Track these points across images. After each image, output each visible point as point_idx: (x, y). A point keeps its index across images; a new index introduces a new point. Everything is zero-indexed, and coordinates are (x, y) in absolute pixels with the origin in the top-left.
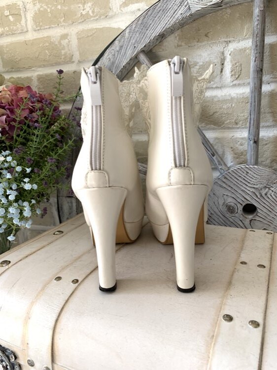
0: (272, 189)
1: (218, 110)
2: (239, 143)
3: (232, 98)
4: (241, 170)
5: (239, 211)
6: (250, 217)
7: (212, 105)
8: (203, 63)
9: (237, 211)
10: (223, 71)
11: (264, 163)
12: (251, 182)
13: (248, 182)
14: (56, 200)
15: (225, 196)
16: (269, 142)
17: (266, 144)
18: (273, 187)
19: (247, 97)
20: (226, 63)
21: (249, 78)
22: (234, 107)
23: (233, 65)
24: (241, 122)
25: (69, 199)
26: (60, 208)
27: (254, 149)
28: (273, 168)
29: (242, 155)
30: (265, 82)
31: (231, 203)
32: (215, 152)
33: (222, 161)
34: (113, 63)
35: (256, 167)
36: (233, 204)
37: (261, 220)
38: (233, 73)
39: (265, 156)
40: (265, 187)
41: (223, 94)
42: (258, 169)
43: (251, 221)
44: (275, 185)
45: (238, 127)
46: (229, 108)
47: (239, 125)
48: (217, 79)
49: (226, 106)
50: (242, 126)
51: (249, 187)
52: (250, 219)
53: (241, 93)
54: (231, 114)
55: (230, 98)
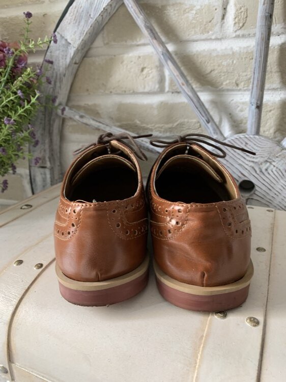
0: (273, 163)
1: (216, 67)
2: (239, 109)
3: (233, 53)
4: (239, 140)
6: (247, 195)
7: (210, 60)
8: (201, 6)
10: (226, 18)
11: (267, 133)
13: (247, 155)
14: (28, 171)
16: (274, 109)
17: (271, 111)
18: (274, 161)
19: (252, 52)
20: (229, 8)
21: (256, 27)
22: (235, 64)
23: (237, 10)
24: (243, 83)
25: (42, 170)
26: (33, 180)
27: (256, 115)
28: (277, 139)
29: (241, 123)
30: (274, 33)
32: (210, 119)
33: (218, 128)
34: (91, 4)
35: (257, 137)
37: (258, 198)
38: (237, 19)
39: (268, 124)
40: (266, 161)
41: (224, 48)
42: (260, 140)
43: (247, 200)
44: (277, 159)
45: (239, 88)
46: (229, 65)
47: (240, 87)
48: (217, 28)
49: (225, 63)
50: (244, 88)
51: (247, 160)
52: (247, 198)
53: (246, 46)
54: (232, 73)
55: (231, 53)
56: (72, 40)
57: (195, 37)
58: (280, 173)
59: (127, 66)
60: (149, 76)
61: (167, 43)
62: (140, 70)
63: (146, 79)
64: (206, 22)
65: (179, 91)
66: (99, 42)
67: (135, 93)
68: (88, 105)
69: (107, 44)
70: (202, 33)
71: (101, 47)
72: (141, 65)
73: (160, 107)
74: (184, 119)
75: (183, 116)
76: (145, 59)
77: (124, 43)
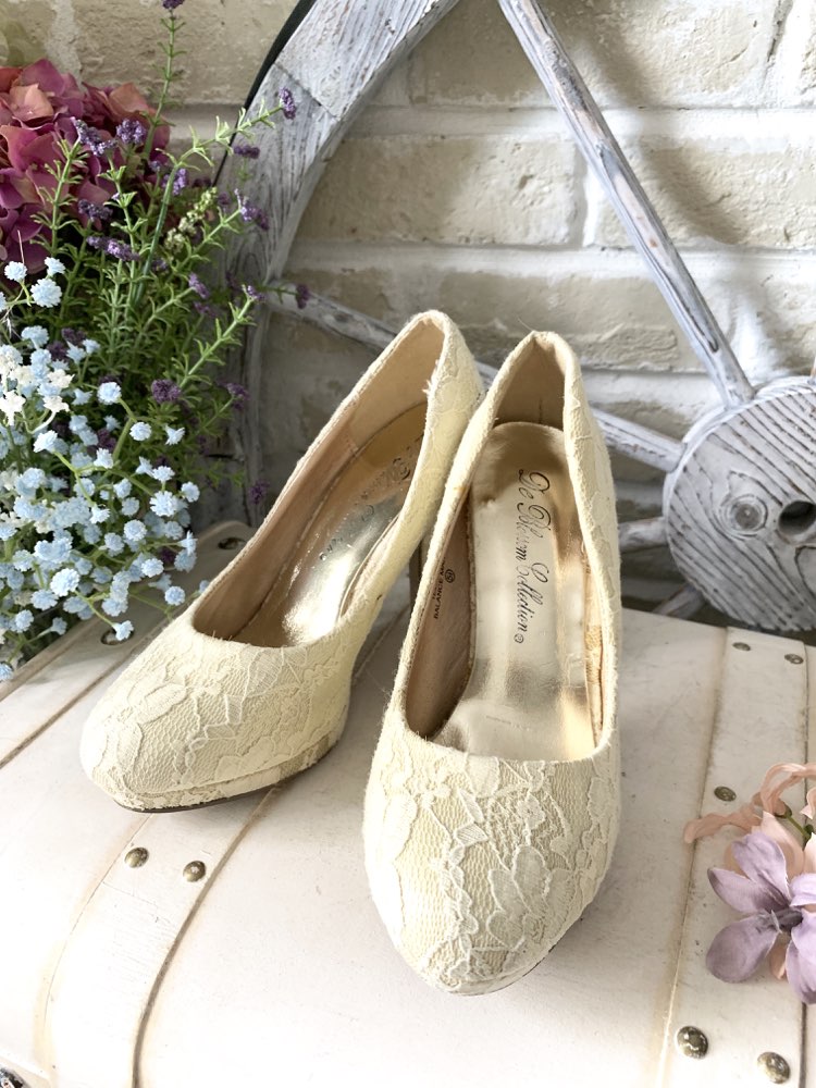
1: (736, 188)
2: (786, 300)
3: (789, 151)
4: (796, 402)
5: (770, 521)
6: (800, 538)
7: (721, 169)
9: (762, 521)
10: (780, 49)
15: (735, 478)
20: (791, 22)
22: (791, 181)
24: (803, 234)
31: (750, 499)
32: (719, 338)
33: (735, 370)
36: (753, 502)
38: (811, 57)
43: (799, 551)
45: (789, 247)
46: (773, 183)
47: (796, 242)
48: (752, 78)
49: (765, 176)
50: (805, 245)
52: (798, 546)
54: (779, 204)
55: (783, 151)
56: (323, 94)
57: (684, 99)
59: (478, 168)
60: (541, 202)
61: (606, 108)
62: (516, 184)
63: (531, 209)
64: (725, 58)
65: (623, 245)
66: (396, 94)
67: (494, 245)
68: (352, 271)
69: (422, 99)
70: (708, 88)
71: (401, 107)
72: (520, 168)
73: (568, 286)
74: (634, 321)
75: (630, 314)
76: (535, 152)
77: (473, 101)
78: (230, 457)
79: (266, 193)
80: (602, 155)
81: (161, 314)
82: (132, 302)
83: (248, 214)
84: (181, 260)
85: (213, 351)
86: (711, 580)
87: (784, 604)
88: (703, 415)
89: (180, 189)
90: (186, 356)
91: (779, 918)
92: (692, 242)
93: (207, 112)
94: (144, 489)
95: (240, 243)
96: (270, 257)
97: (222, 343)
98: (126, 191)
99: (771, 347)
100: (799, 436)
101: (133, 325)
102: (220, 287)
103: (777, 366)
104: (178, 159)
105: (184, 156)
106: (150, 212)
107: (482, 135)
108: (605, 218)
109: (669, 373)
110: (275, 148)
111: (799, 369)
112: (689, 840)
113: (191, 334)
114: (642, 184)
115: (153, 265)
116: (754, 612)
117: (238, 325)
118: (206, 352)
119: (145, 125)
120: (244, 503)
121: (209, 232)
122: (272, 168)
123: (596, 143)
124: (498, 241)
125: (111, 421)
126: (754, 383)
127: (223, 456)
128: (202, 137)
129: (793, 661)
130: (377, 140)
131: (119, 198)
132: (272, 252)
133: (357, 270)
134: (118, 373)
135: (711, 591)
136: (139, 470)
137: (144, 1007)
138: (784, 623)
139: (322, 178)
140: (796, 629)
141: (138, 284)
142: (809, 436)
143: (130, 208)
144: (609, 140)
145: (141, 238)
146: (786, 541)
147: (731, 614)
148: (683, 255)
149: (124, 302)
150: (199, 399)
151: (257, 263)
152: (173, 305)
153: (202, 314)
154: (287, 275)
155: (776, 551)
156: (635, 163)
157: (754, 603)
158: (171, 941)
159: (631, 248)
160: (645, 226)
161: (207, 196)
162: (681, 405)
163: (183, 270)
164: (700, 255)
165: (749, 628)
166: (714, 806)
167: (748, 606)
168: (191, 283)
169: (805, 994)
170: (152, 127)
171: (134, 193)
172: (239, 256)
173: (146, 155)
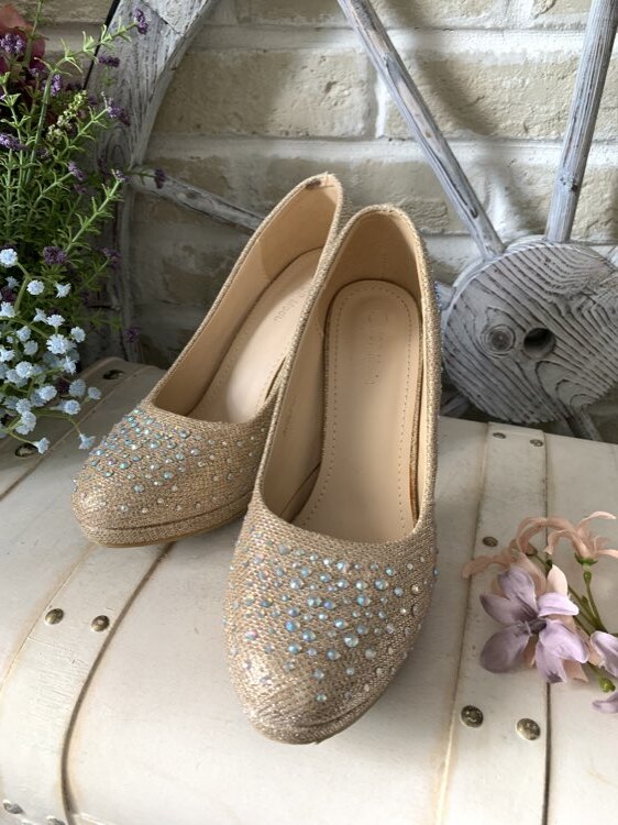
0: (594, 298)
1: (489, 92)
2: (526, 179)
3: (526, 63)
4: (534, 254)
5: (517, 343)
6: (537, 355)
7: (477, 76)
9: (511, 344)
12: (553, 283)
13: (547, 283)
15: (491, 312)
16: (593, 181)
18: (595, 294)
22: (528, 87)
24: (537, 128)
27: (568, 203)
29: (528, 208)
31: (502, 327)
32: (479, 208)
35: (568, 247)
36: (504, 330)
37: (559, 361)
40: (581, 294)
41: (508, 52)
42: (574, 254)
43: (538, 364)
44: (602, 289)
45: (527, 138)
46: (515, 88)
47: (533, 133)
48: (499, 6)
49: (509, 82)
50: (538, 136)
51: (546, 292)
52: (537, 361)
53: (553, 51)
54: (519, 104)
55: (522, 62)
56: (168, 14)
57: (449, 21)
58: (603, 315)
59: (293, 77)
60: (342, 103)
61: (390, 28)
62: (323, 89)
63: (338, 107)
65: (405, 137)
66: (226, 16)
67: (308, 137)
68: (198, 158)
69: (248, 20)
70: (466, 13)
71: (231, 26)
72: (325, 76)
73: (365, 169)
74: (415, 195)
75: (412, 190)
76: (336, 63)
77: (287, 22)
78: (108, 308)
79: (126, 96)
80: (388, 66)
81: (46, 194)
82: (23, 184)
83: (113, 112)
84: (61, 150)
85: (92, 223)
86: (475, 389)
87: (528, 403)
88: (467, 266)
89: (56, 92)
90: (69, 228)
91: (530, 625)
92: (457, 134)
93: (74, 28)
94: (41, 333)
95: (108, 137)
96: (133, 147)
97: (97, 216)
98: (11, 93)
99: (515, 214)
100: (536, 279)
101: (25, 203)
102: (94, 172)
103: (521, 227)
104: (53, 67)
105: (58, 64)
106: (33, 110)
107: (295, 49)
108: (391, 116)
109: (442, 235)
110: (132, 57)
111: (535, 230)
112: (466, 576)
113: (72, 210)
114: (419, 88)
115: (38, 155)
116: (506, 411)
117: (110, 202)
118: (85, 224)
119: (25, 40)
120: (121, 344)
121: (82, 127)
122: (131, 76)
123: (383, 55)
124: (310, 134)
125: (11, 281)
126: (504, 241)
127: (104, 307)
128: (72, 50)
129: (536, 445)
130: (214, 53)
131: (6, 98)
132: (134, 144)
133: (202, 158)
134: (15, 243)
135: (475, 397)
136: (35, 319)
137: (67, 726)
138: (528, 418)
139: (171, 84)
140: (537, 421)
141: (27, 170)
142: (543, 279)
143: (15, 106)
144: (392, 53)
145: (26, 132)
146: (529, 358)
147: (490, 413)
148: (451, 144)
149: (16, 185)
150: (81, 261)
151: (122, 153)
152: (56, 186)
153: (80, 193)
154: (147, 162)
155: (522, 366)
156: (413, 72)
157: (505, 403)
158: (85, 677)
159: (411, 139)
160: (422, 123)
161: (79, 97)
162: (451, 259)
163: (63, 158)
164: (464, 144)
165: (504, 422)
166: (483, 551)
167: (501, 406)
168: (70, 168)
169: (549, 677)
170: (30, 40)
171: (18, 95)
172: (107, 147)
173: (26, 64)
